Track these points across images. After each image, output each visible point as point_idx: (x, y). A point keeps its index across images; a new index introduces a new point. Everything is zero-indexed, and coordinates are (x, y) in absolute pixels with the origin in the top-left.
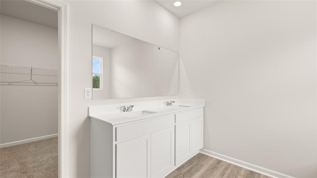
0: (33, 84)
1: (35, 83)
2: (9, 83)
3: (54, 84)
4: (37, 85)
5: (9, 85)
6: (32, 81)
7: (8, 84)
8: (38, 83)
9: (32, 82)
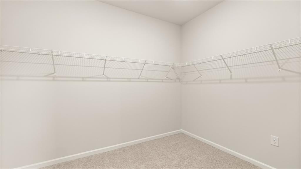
0: (106, 80)
1: (108, 78)
2: (83, 78)
3: (126, 79)
4: (110, 81)
5: (83, 81)
6: (105, 75)
7: (81, 79)
8: (110, 78)
9: (105, 77)
